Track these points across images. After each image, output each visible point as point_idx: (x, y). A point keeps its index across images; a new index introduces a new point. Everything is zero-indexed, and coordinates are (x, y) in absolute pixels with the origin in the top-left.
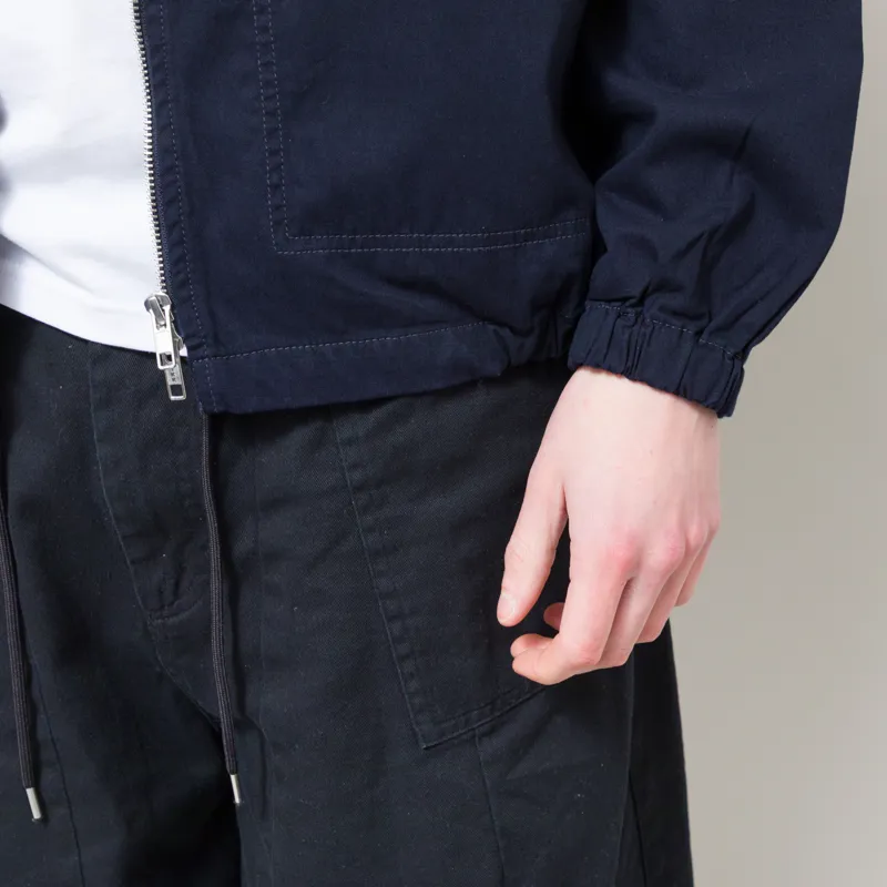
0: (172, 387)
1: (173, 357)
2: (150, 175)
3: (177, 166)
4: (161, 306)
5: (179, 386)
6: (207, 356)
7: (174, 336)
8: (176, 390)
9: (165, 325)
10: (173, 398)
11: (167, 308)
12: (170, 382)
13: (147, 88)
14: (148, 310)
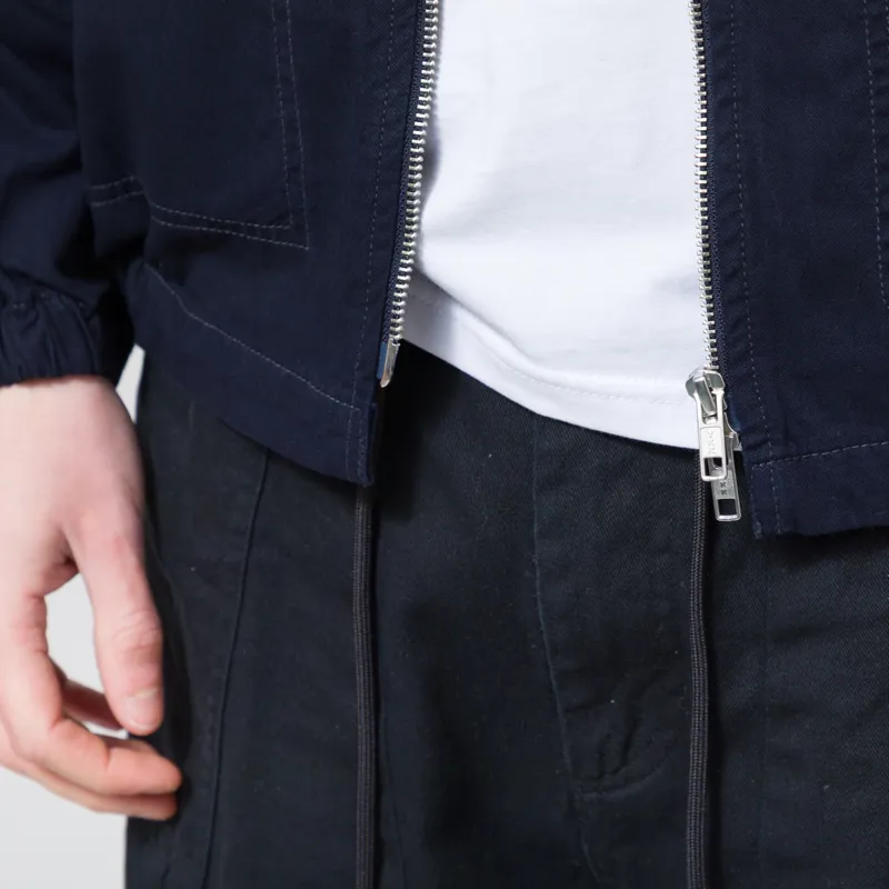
0: (720, 501)
1: (724, 462)
2: (703, 204)
3: (740, 191)
4: (711, 390)
5: (732, 502)
6: (772, 458)
7: (726, 432)
8: (727, 506)
9: (715, 416)
10: (721, 518)
11: (719, 393)
12: (717, 496)
13: (702, 80)
14: (691, 394)
